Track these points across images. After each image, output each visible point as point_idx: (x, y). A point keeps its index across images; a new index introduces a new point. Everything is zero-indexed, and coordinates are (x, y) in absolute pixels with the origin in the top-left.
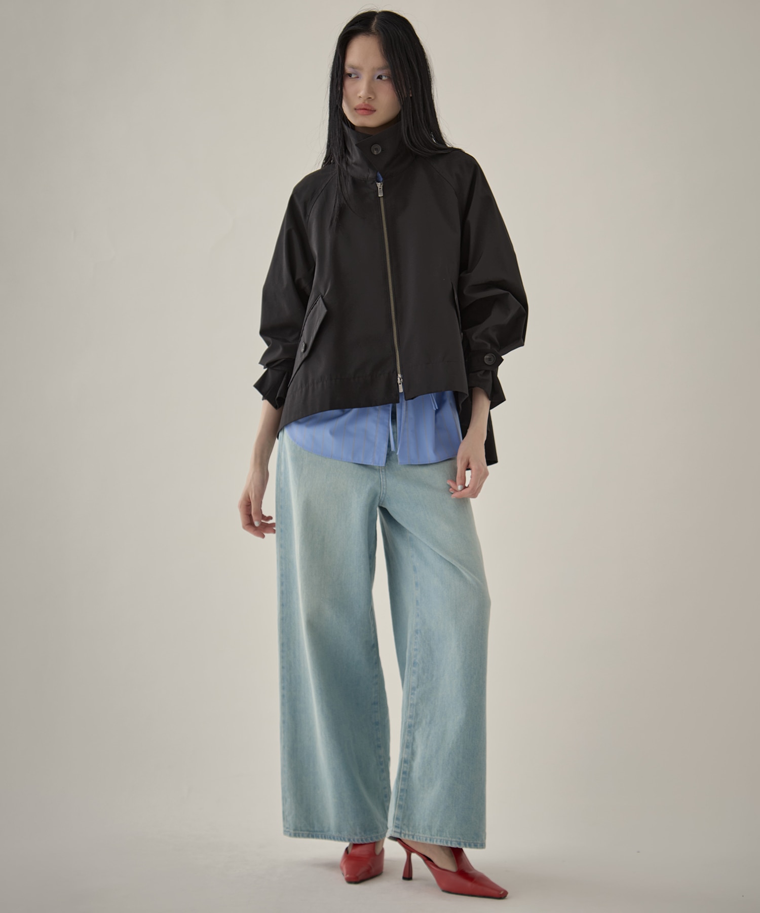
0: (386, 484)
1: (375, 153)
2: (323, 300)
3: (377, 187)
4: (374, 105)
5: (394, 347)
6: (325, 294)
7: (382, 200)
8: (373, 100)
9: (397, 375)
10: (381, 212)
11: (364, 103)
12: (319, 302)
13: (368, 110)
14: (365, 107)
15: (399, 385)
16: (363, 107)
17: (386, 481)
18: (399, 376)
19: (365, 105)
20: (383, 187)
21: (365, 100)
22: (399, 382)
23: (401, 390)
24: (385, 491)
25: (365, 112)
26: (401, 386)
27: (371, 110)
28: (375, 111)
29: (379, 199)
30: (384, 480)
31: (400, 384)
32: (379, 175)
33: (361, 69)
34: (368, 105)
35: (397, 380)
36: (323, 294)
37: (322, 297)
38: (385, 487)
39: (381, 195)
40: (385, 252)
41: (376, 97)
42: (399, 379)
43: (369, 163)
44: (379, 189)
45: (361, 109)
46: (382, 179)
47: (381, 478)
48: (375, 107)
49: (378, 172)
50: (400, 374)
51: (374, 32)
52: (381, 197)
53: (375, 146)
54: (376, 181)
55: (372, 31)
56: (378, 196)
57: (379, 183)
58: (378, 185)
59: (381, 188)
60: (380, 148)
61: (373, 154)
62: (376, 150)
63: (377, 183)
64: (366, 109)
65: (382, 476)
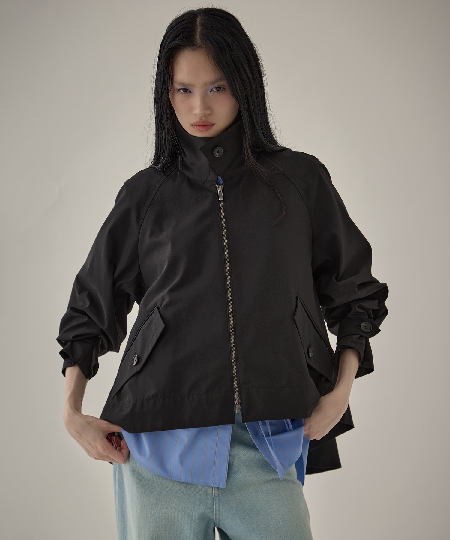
0: (219, 510)
1: (217, 155)
2: (159, 312)
4: (212, 120)
6: (161, 306)
7: (221, 204)
8: (209, 114)
9: (234, 395)
10: (221, 217)
11: (201, 119)
12: (155, 314)
13: (205, 125)
14: (203, 124)
15: (236, 406)
16: (200, 124)
17: (219, 506)
19: (203, 122)
20: (223, 190)
21: (201, 117)
22: (236, 401)
23: (238, 412)
24: (218, 517)
25: (203, 128)
26: (238, 407)
27: (209, 125)
28: (214, 124)
29: (219, 203)
30: (218, 506)
31: (237, 404)
32: (220, 178)
33: (193, 86)
34: (205, 121)
35: (234, 400)
36: (159, 305)
37: (158, 309)
38: (218, 513)
39: (221, 198)
41: (212, 111)
42: (236, 398)
43: (211, 166)
44: (220, 192)
45: (199, 126)
46: (222, 182)
47: (214, 503)
48: (213, 122)
49: (219, 176)
50: (237, 394)
51: (200, 44)
52: (221, 201)
53: (217, 149)
54: (215, 184)
55: (198, 43)
56: (218, 200)
57: (219, 185)
58: (218, 188)
59: (221, 192)
60: (222, 150)
61: (215, 157)
62: (217, 153)
63: (217, 186)
64: (204, 125)
65: (215, 501)
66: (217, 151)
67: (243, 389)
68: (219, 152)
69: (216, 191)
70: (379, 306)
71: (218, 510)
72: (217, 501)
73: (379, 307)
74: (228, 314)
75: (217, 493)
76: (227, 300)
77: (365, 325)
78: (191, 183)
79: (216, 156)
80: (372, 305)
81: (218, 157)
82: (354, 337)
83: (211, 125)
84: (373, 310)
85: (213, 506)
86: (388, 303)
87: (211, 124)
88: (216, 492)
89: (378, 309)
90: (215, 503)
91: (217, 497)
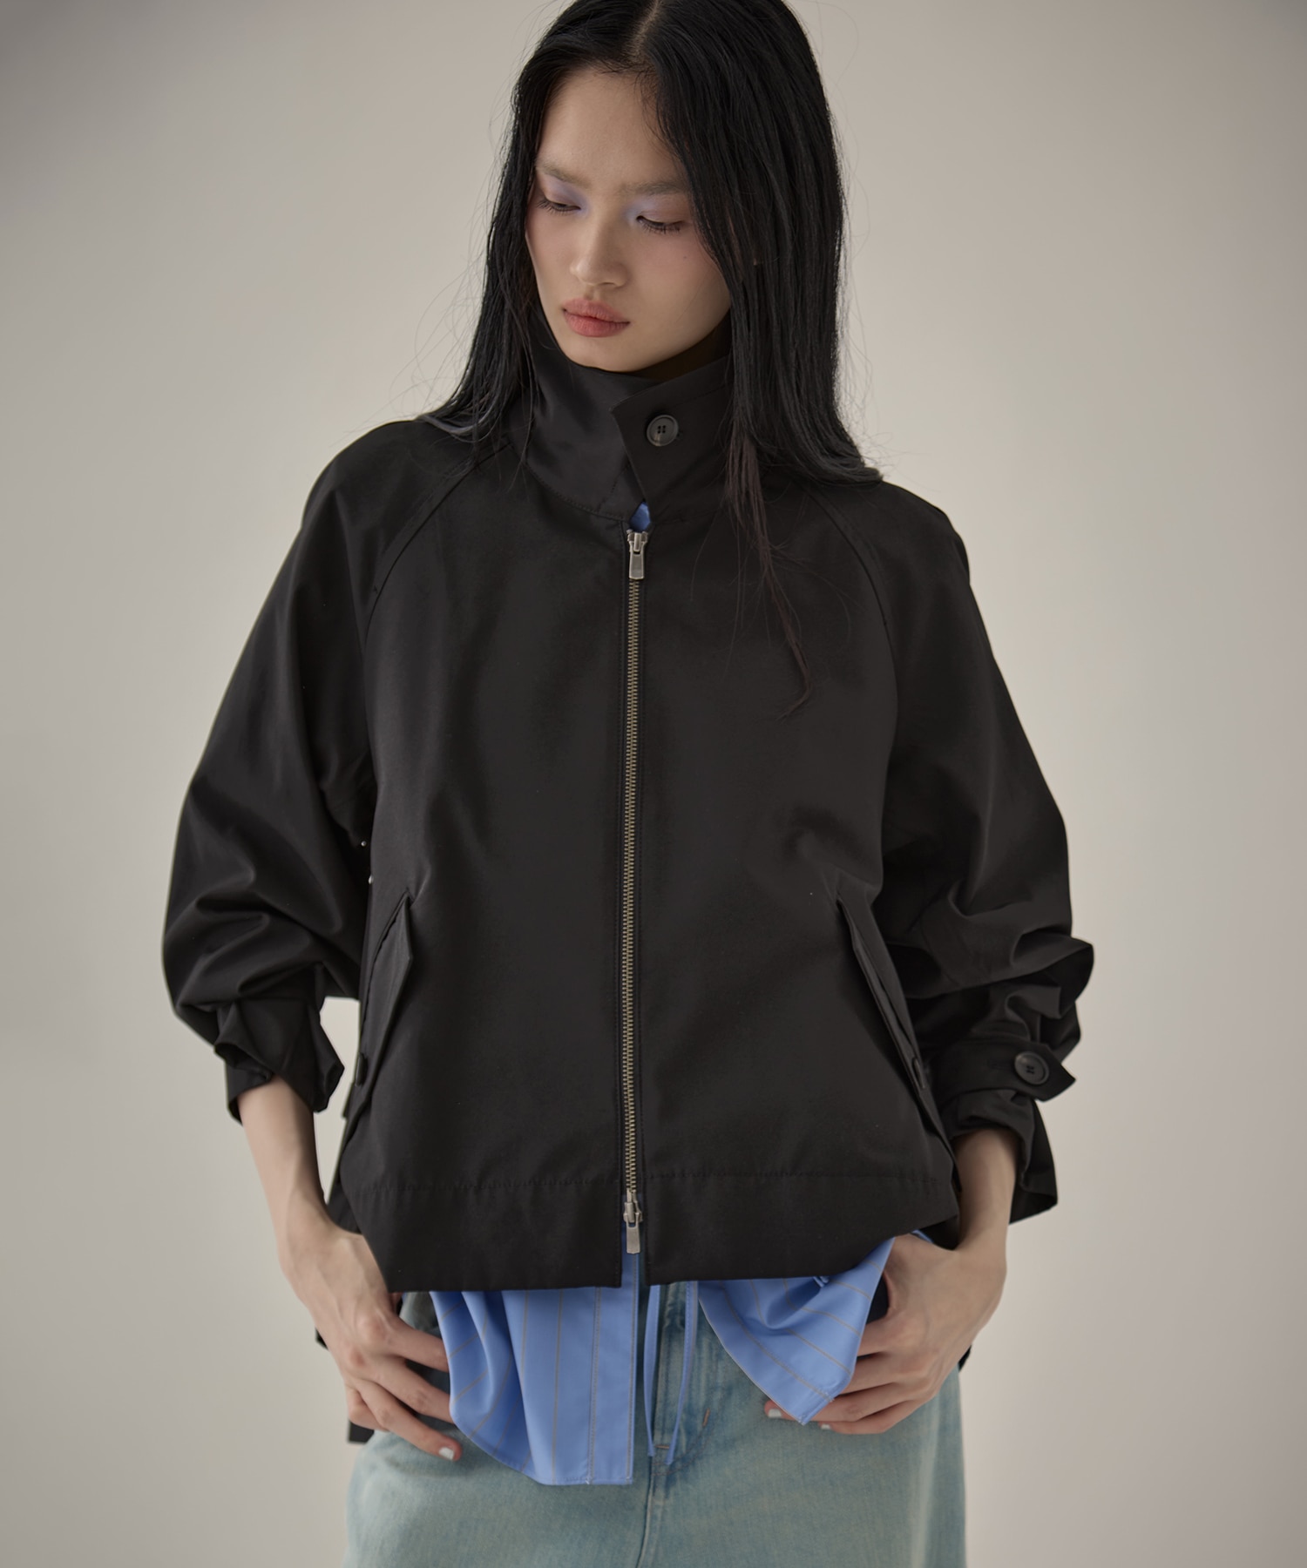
1: (657, 439)
2: (409, 912)
3: (628, 547)
4: (622, 306)
5: (621, 1095)
6: (416, 893)
7: (634, 590)
8: (619, 288)
9: (623, 1193)
10: (626, 632)
11: (588, 297)
12: (400, 920)
13: (600, 318)
14: (594, 314)
15: (629, 1228)
16: (584, 311)
18: (630, 1195)
19: (592, 306)
20: (646, 548)
21: (592, 290)
22: (628, 1215)
23: (633, 1247)
25: (591, 325)
26: (632, 1233)
27: (611, 323)
28: (627, 323)
29: (627, 586)
31: (632, 1225)
32: (644, 509)
33: (585, 183)
34: (600, 307)
35: (622, 1209)
36: (412, 891)
37: (409, 903)
39: (636, 573)
40: (624, 769)
41: (629, 280)
42: (628, 1206)
43: (626, 466)
44: (635, 553)
45: (579, 316)
46: (647, 523)
48: (626, 316)
49: (644, 501)
50: (634, 1191)
51: (635, 60)
52: (633, 581)
53: (661, 421)
54: (625, 525)
55: (629, 56)
56: (624, 575)
57: (635, 529)
58: (632, 539)
59: (639, 553)
60: (673, 428)
61: (650, 443)
62: (659, 432)
63: (629, 531)
64: (595, 318)
66: (659, 427)
67: (652, 1177)
68: (664, 432)
69: (624, 547)
70: (1061, 1007)
73: (1061, 1012)
74: (617, 936)
76: (618, 890)
77: (1025, 1060)
78: (548, 505)
79: (654, 443)
80: (1043, 1000)
81: (657, 444)
82: (1001, 1093)
83: (616, 324)
84: (1044, 1018)
86: (1085, 1005)
87: (616, 321)
89: (1058, 1016)
91: (659, 1519)
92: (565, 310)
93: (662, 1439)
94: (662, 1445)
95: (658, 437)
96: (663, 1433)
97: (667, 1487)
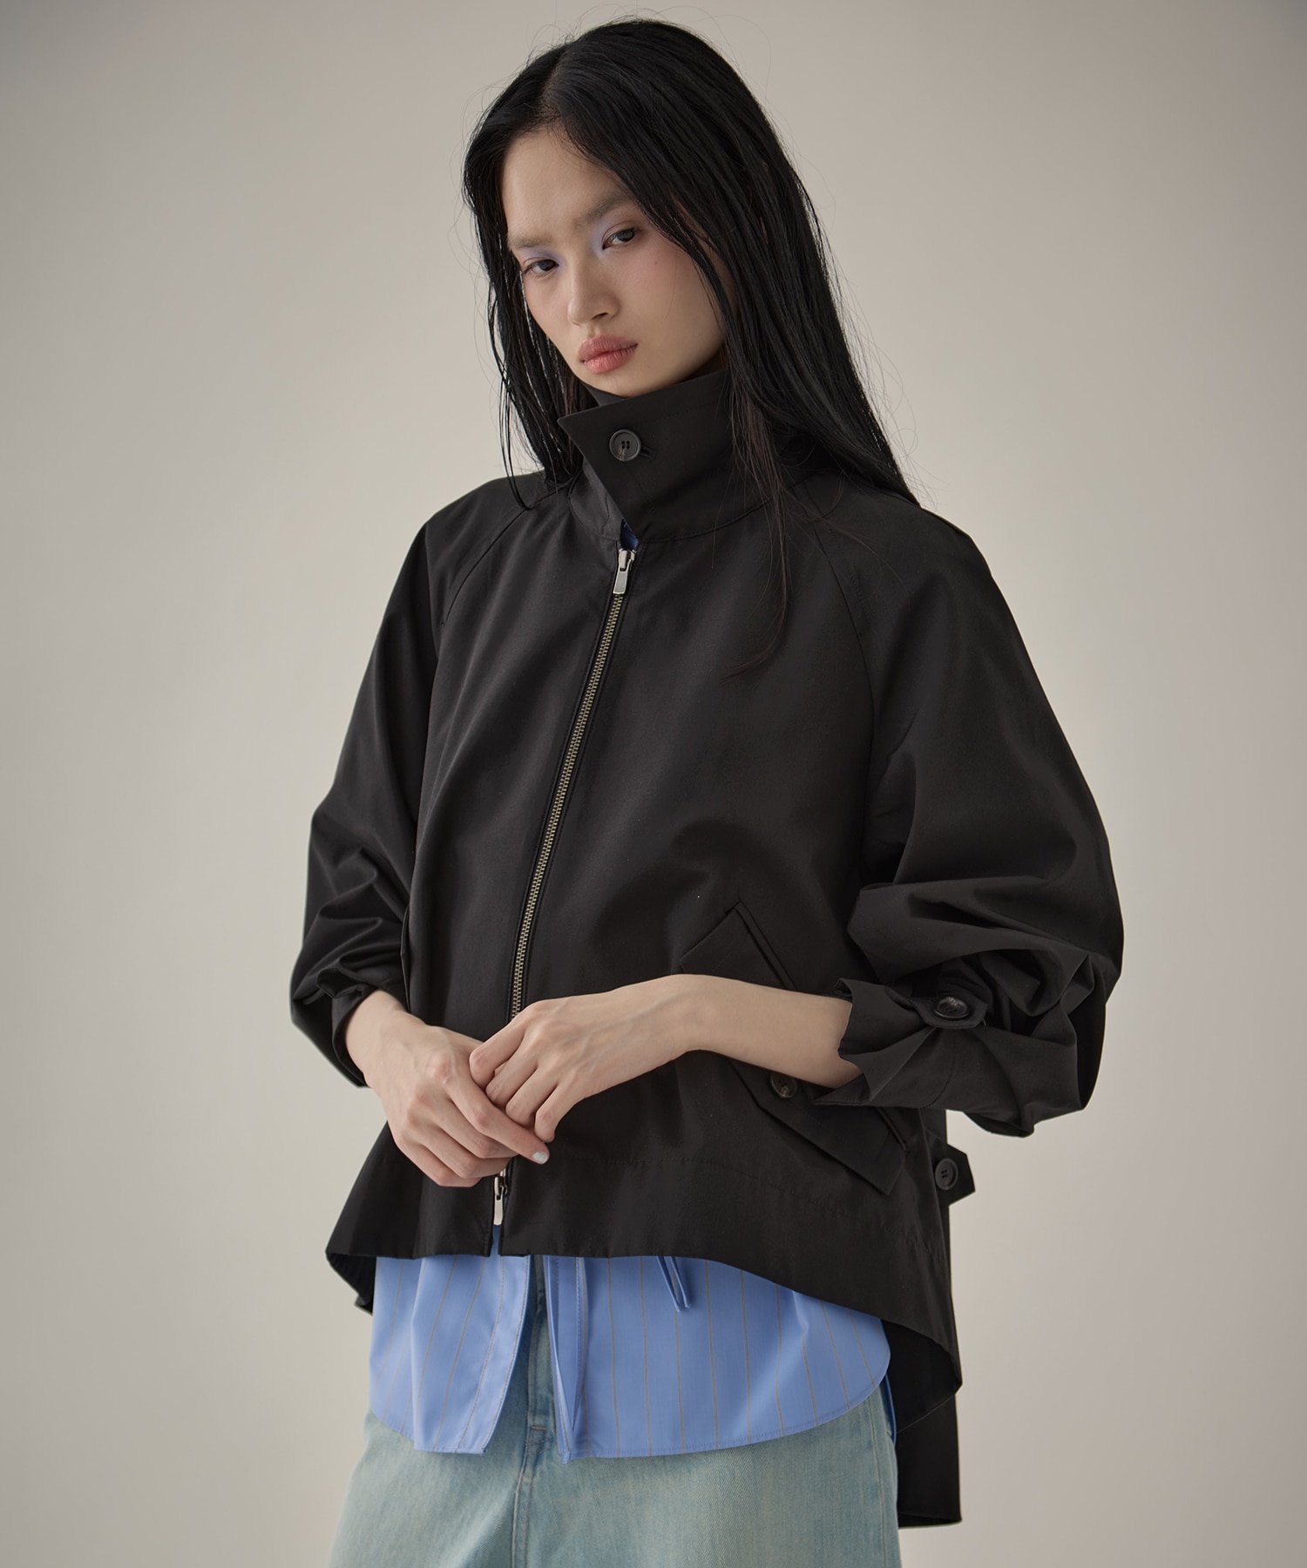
1: (622, 455)
3: (618, 564)
4: (620, 329)
7: (617, 604)
8: (613, 315)
11: (591, 336)
14: (604, 347)
15: (496, 1201)
16: (596, 350)
17: (528, 1528)
19: (598, 341)
20: (633, 565)
21: (592, 328)
22: (496, 1188)
23: (498, 1219)
25: (606, 361)
26: (499, 1206)
27: (622, 350)
28: (634, 343)
29: (611, 602)
30: (523, 1526)
31: (498, 1198)
34: (603, 339)
35: (494, 1183)
38: (522, 1546)
39: (619, 588)
42: (496, 1179)
44: (621, 570)
45: (593, 357)
46: (635, 542)
47: (515, 1517)
52: (617, 596)
53: (624, 435)
57: (625, 549)
58: (621, 558)
59: (625, 570)
60: (637, 445)
61: (619, 461)
62: (623, 447)
63: (621, 550)
64: (606, 352)
65: (518, 1509)
66: (624, 442)
68: (628, 448)
69: (616, 566)
71: (524, 1539)
72: (522, 1510)
75: (527, 1484)
79: (622, 459)
83: (626, 349)
85: (510, 1524)
87: (624, 347)
88: (525, 1480)
90: (518, 1519)
91: (527, 1496)
92: (583, 361)
93: (534, 1420)
94: (534, 1426)
95: (622, 452)
96: (534, 1415)
97: (535, 1465)
